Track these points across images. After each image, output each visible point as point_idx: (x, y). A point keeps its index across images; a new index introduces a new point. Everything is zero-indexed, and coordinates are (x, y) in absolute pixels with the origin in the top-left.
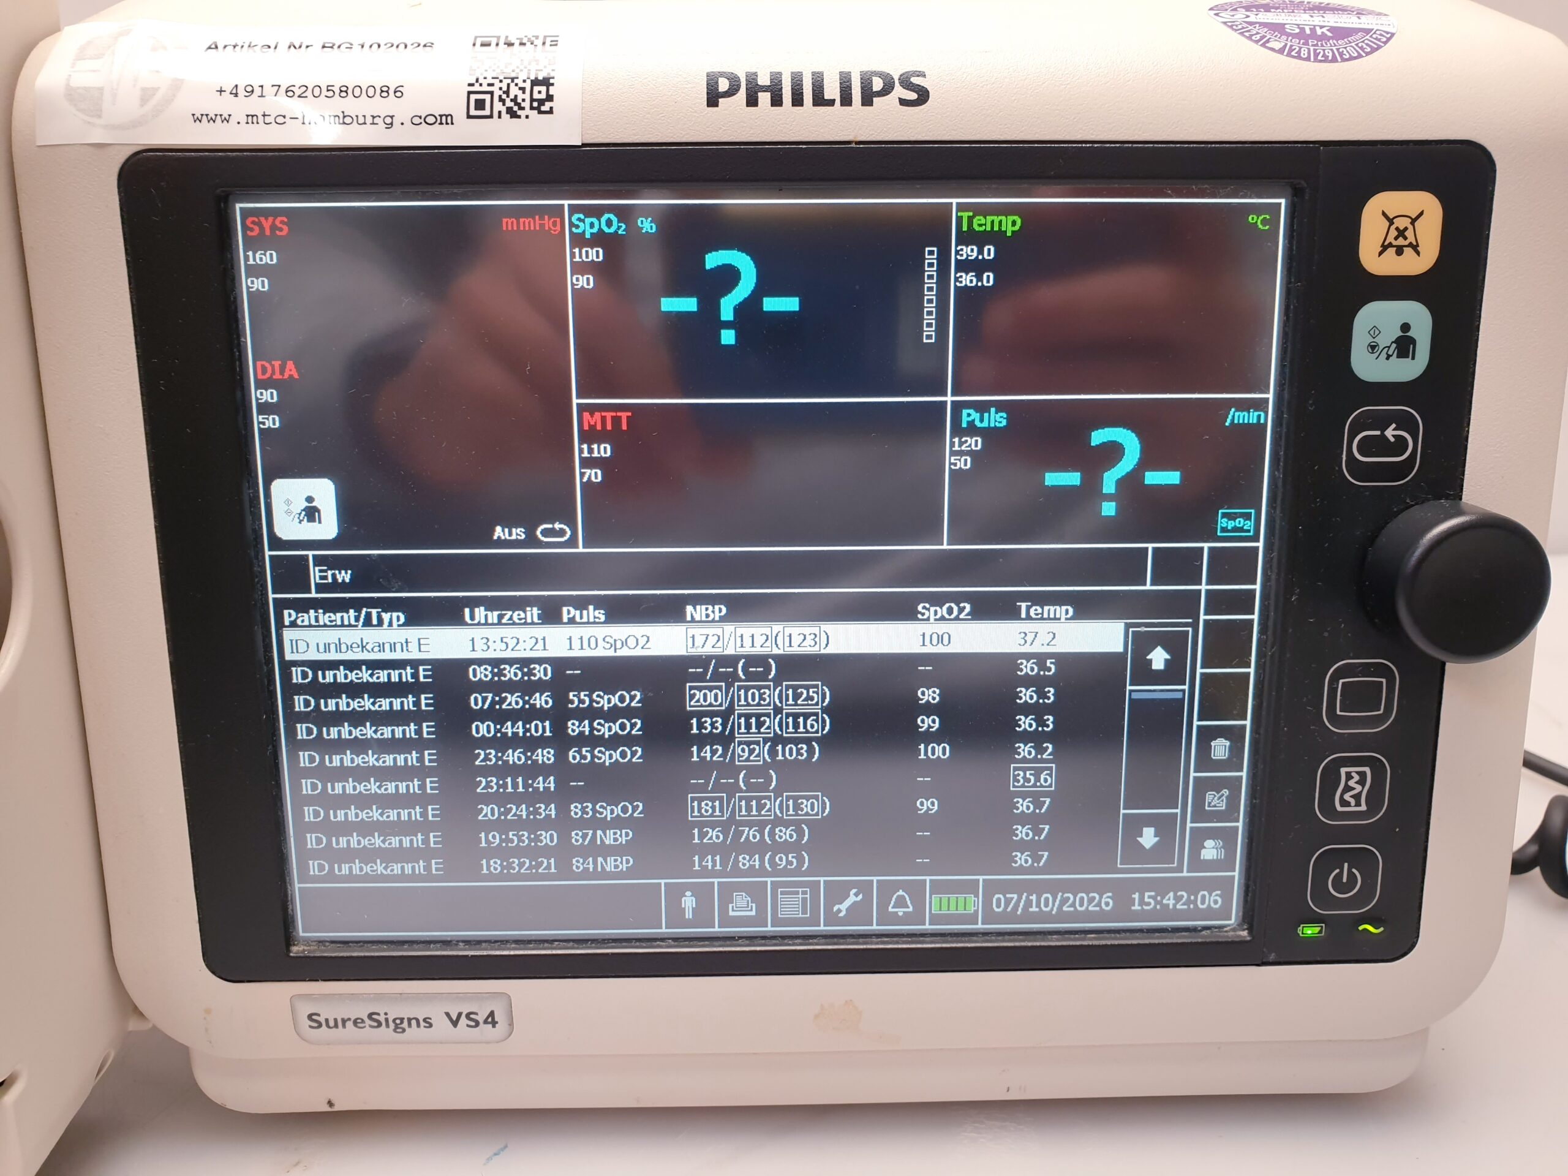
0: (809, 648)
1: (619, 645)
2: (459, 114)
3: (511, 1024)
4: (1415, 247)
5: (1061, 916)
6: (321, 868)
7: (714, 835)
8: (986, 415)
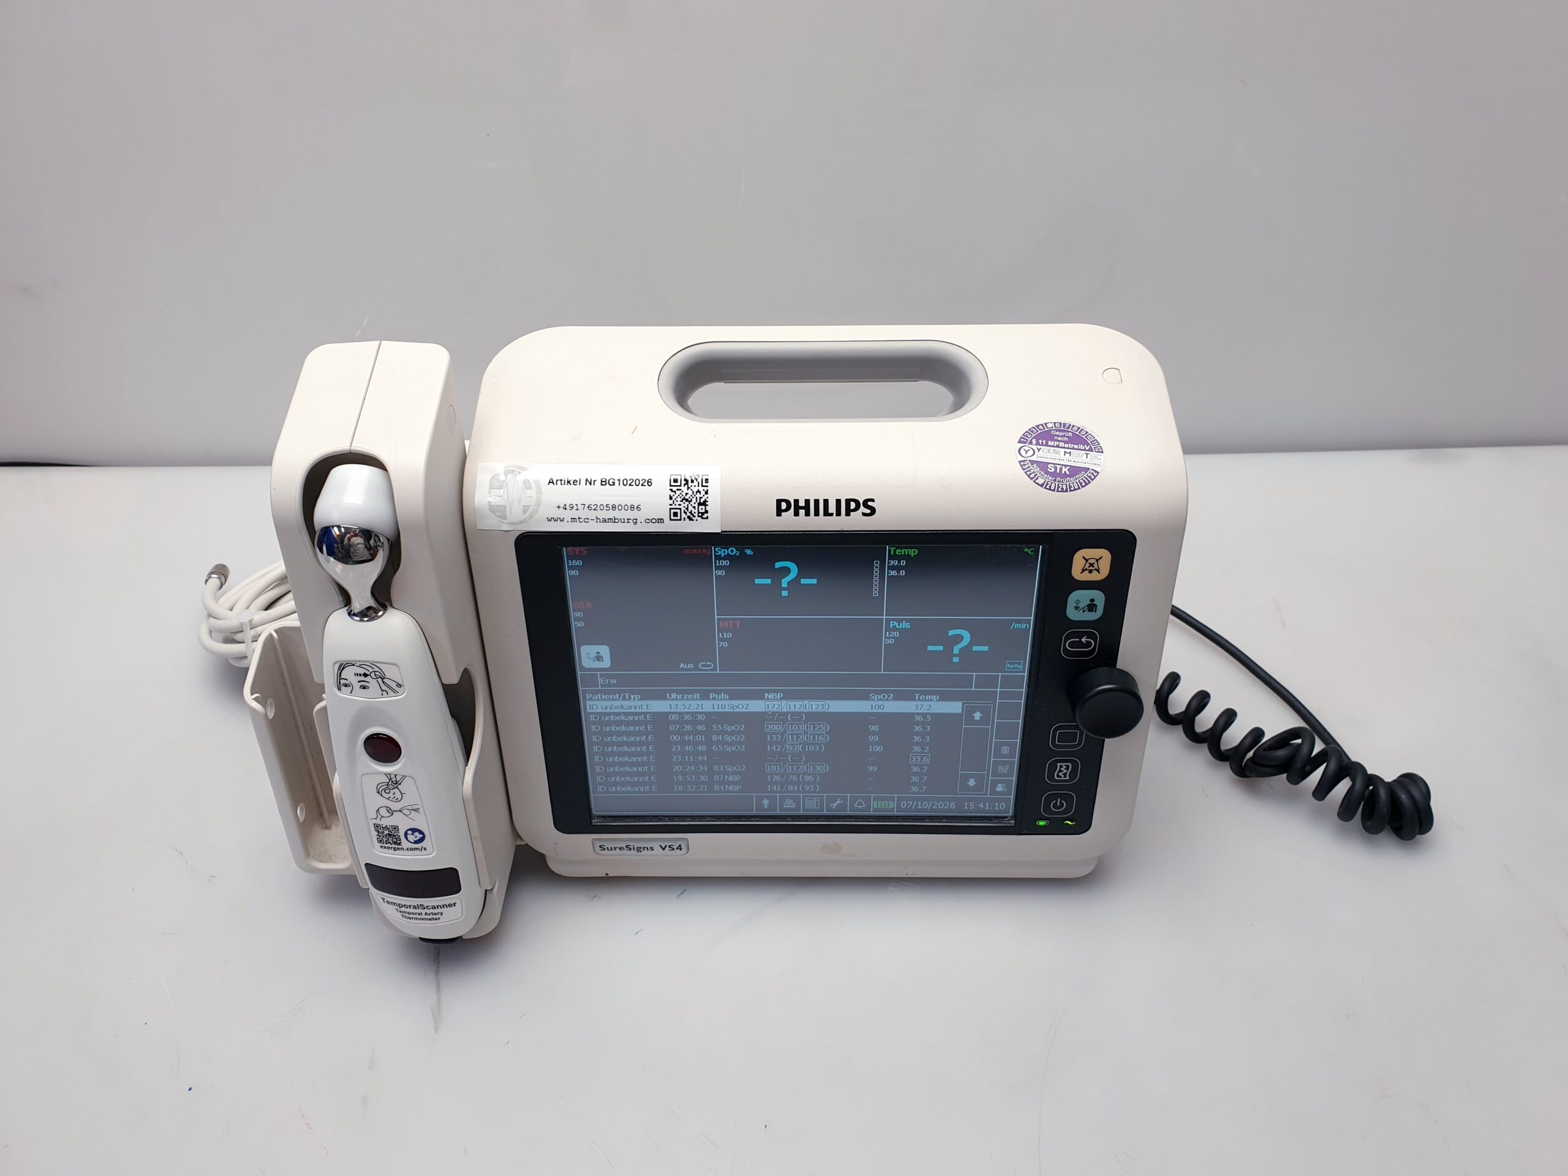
0: (820, 709)
1: (735, 707)
2: (666, 518)
3: (688, 849)
4: (1098, 570)
5: (931, 810)
6: (603, 789)
7: (777, 778)
8: (901, 624)
